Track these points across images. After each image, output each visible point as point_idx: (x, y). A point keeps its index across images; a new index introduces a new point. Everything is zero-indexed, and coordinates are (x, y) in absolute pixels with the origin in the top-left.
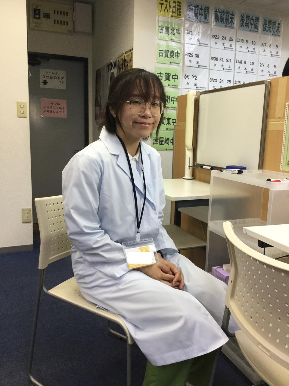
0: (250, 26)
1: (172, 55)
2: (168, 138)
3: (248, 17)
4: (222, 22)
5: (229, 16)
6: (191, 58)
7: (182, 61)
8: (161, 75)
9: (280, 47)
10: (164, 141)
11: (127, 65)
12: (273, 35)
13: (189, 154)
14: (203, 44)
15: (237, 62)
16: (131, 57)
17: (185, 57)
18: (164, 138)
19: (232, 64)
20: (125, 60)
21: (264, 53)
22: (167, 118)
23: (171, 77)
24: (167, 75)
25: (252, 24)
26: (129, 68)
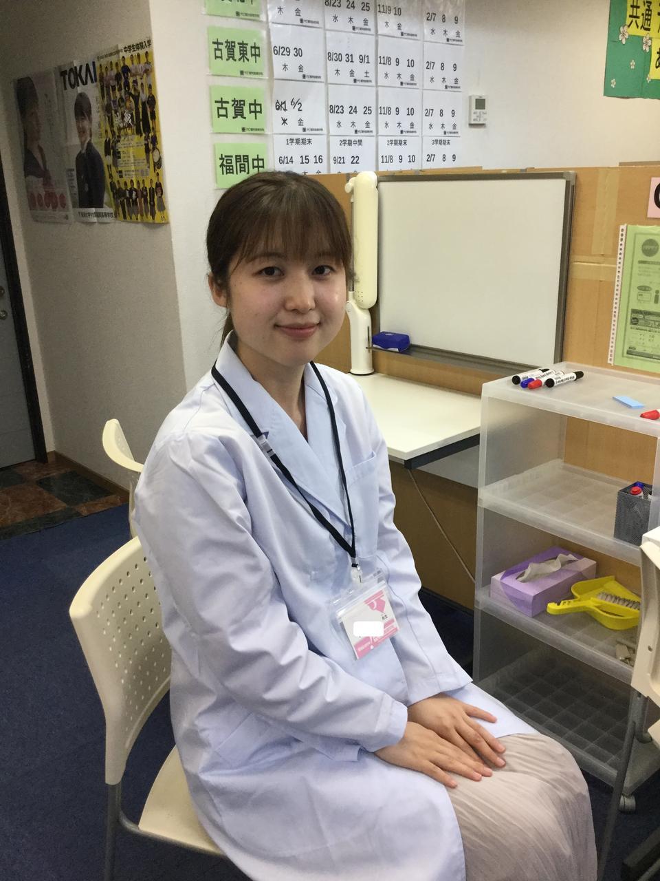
1: (243, 54)
6: (285, 59)
7: (267, 67)
9: (463, 21)
11: (135, 82)
14: (309, 21)
15: (382, 62)
16: (148, 63)
17: (274, 56)
19: (371, 68)
20: (126, 69)
21: (432, 38)
23: (246, 109)
24: (237, 105)
26: (143, 89)
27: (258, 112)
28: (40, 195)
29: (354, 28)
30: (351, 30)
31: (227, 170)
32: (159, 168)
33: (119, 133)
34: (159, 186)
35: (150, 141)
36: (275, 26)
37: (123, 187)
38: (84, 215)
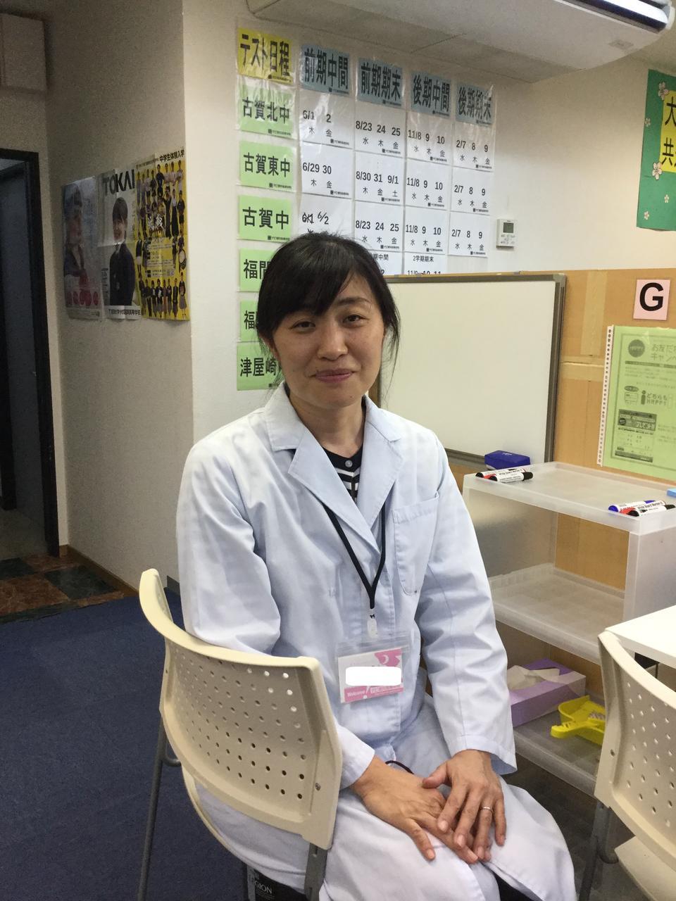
0: (433, 102)
1: (273, 169)
3: (428, 82)
4: (376, 91)
5: (389, 79)
6: (314, 175)
7: (295, 182)
8: (252, 214)
9: (492, 150)
10: (264, 367)
11: (168, 188)
12: (477, 122)
14: (339, 142)
15: (410, 183)
16: (180, 171)
17: (303, 171)
18: (265, 360)
19: (399, 188)
20: (160, 176)
21: (463, 164)
23: (273, 219)
24: (264, 214)
25: (437, 98)
26: (174, 195)
27: (285, 222)
28: (75, 293)
29: (384, 151)
30: (381, 152)
31: (251, 274)
32: (183, 268)
33: (151, 235)
34: (182, 285)
35: (177, 243)
36: (305, 144)
37: (150, 285)
38: (114, 312)
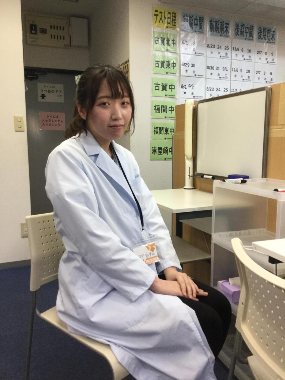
0: (245, 34)
1: (168, 66)
2: (167, 148)
3: (243, 26)
4: (217, 31)
5: (223, 25)
6: (187, 68)
7: (178, 71)
8: (158, 86)
9: (276, 54)
10: (163, 151)
12: (268, 42)
13: (189, 164)
14: (199, 53)
15: (234, 70)
16: (128, 68)
17: (182, 67)
18: (163, 148)
19: (228, 73)
21: (260, 61)
22: (165, 128)
23: (168, 87)
24: (164, 85)
25: (247, 33)
27: (173, 89)
30: (219, 57)
31: (157, 111)
36: (183, 55)
